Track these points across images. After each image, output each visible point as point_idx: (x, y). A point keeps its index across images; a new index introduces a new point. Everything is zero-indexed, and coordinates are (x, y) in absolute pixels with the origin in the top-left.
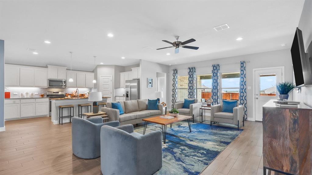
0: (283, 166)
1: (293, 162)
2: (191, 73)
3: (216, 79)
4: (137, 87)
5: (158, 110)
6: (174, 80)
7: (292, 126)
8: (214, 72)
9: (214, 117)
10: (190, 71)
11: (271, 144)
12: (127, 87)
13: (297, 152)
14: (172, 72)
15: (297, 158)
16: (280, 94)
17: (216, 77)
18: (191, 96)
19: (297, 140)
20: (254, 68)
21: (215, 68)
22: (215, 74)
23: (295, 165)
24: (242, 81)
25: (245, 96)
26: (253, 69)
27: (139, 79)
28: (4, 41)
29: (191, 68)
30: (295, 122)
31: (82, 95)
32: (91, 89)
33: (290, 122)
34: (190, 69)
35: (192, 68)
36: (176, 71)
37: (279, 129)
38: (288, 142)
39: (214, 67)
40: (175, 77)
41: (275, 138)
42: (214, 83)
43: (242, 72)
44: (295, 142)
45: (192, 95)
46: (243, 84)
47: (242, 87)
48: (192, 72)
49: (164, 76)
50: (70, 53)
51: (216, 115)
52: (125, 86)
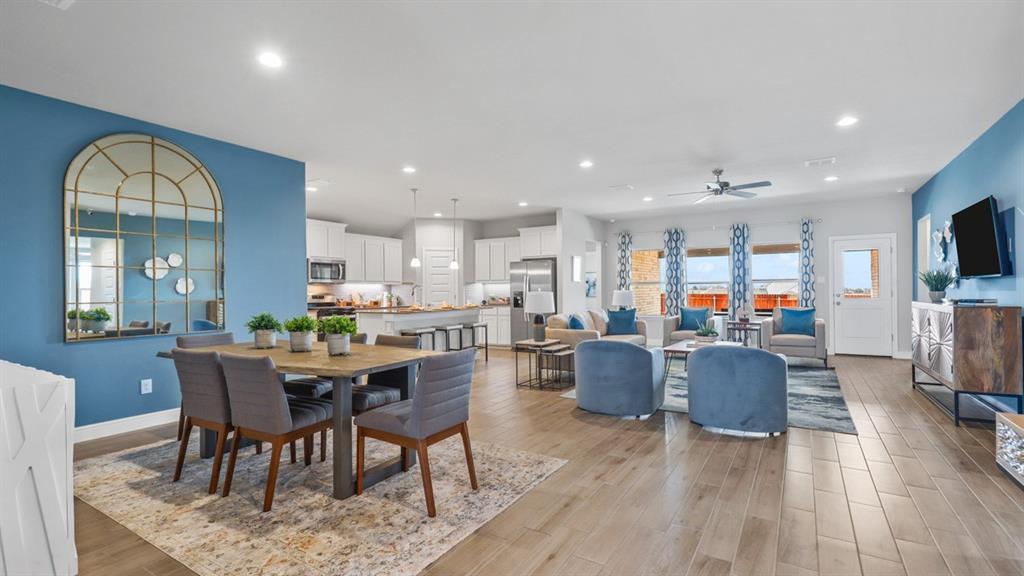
0: (983, 386)
1: (996, 376)
2: (674, 243)
3: (741, 259)
4: (550, 279)
5: (637, 334)
6: (623, 261)
7: (995, 329)
8: (736, 242)
9: (771, 345)
10: (670, 240)
11: (965, 357)
12: (514, 279)
13: (1002, 363)
14: (620, 240)
15: (1001, 371)
16: (932, 290)
17: (741, 254)
18: (674, 302)
19: (1002, 348)
20: (832, 235)
21: (738, 233)
22: (738, 248)
23: (999, 380)
24: (806, 263)
25: (812, 298)
26: (830, 238)
27: (554, 260)
28: (304, 164)
29: (673, 231)
30: (999, 324)
31: (376, 303)
32: (389, 287)
33: (993, 326)
34: (670, 233)
35: (676, 232)
36: (626, 239)
37: (978, 336)
38: (990, 353)
39: (735, 231)
40: (628, 253)
41: (972, 348)
42: (736, 270)
43: (806, 242)
44: (999, 351)
45: (676, 300)
46: (808, 270)
47: (806, 278)
48: (676, 242)
49: (595, 250)
50: (412, 193)
51: (774, 340)
52: (508, 278)
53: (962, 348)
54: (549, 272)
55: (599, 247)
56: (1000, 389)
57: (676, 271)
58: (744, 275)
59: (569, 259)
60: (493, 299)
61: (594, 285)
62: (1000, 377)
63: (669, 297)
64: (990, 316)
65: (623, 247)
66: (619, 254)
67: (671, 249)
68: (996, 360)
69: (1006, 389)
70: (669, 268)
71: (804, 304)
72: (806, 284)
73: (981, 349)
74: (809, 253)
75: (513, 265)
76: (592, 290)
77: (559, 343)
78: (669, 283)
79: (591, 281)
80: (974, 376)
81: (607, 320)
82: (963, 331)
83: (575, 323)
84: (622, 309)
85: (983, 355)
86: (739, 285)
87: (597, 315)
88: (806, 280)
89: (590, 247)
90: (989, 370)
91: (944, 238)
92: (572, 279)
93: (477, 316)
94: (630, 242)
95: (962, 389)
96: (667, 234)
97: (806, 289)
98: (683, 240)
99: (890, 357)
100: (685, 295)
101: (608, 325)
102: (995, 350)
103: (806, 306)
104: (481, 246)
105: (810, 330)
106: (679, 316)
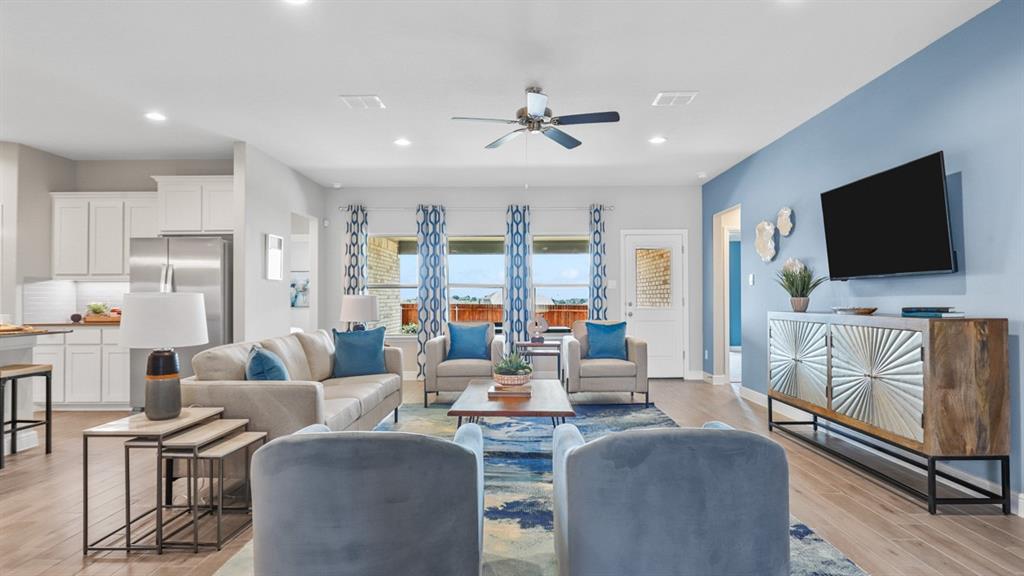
53: (940, 387)
54: (216, 264)
55: (314, 226)
56: (984, 448)
57: (434, 268)
58: (525, 275)
59: (259, 241)
60: (96, 312)
61: (305, 290)
62: (986, 430)
63: (424, 307)
64: (972, 332)
65: (354, 228)
66: (346, 239)
67: (426, 235)
68: (981, 403)
69: (991, 451)
70: (425, 264)
71: (595, 317)
72: (598, 289)
73: (964, 384)
74: (600, 249)
75: (139, 245)
76: (301, 297)
77: (221, 416)
78: (424, 286)
79: (300, 283)
80: (954, 431)
81: (331, 348)
82: (942, 359)
83: (263, 367)
84: (359, 328)
85: (965, 396)
86: (518, 289)
87: (313, 342)
88: (598, 284)
89: (298, 225)
90: (971, 420)
91: (777, 231)
92: (265, 275)
93: (28, 351)
94: (365, 221)
95: (940, 454)
96: (421, 211)
97: (598, 296)
98: (444, 223)
99: (682, 379)
100: (445, 305)
101: (335, 360)
102: (980, 387)
103: (598, 318)
104: (67, 207)
105: (622, 351)
106: (447, 336)
